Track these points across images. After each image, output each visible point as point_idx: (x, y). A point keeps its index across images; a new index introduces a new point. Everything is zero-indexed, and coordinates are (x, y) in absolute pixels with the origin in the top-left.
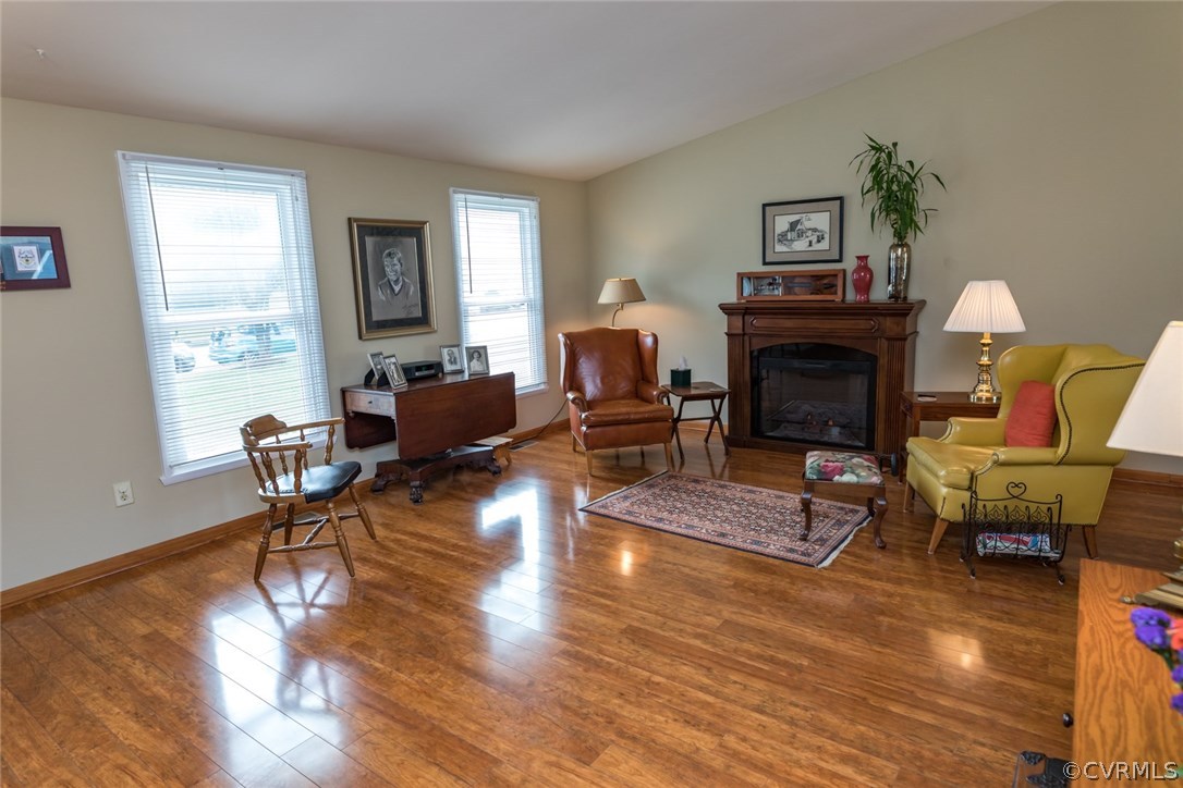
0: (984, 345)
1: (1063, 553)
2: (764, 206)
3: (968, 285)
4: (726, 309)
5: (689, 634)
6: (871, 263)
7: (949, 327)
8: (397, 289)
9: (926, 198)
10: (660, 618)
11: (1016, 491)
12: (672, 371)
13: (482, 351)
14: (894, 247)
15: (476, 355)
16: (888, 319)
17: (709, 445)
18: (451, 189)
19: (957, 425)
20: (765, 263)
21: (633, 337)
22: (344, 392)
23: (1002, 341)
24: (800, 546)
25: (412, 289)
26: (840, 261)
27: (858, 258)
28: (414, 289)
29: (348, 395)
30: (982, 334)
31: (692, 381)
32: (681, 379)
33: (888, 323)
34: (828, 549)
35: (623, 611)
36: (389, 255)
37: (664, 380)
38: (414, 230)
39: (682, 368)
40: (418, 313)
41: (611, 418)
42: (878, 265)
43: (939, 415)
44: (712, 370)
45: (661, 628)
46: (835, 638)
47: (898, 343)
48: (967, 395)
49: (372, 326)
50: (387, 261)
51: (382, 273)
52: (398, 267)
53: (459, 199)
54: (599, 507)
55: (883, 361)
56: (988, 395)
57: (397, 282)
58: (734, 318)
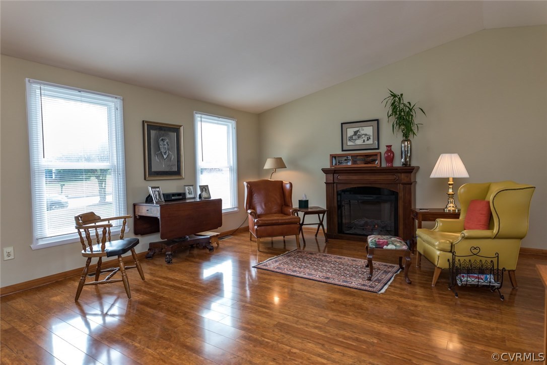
0: (450, 184)
1: (502, 283)
2: (342, 124)
3: (441, 155)
4: (325, 171)
5: (311, 327)
6: (393, 149)
7: (433, 176)
8: (165, 157)
9: (418, 118)
10: (295, 319)
11: (475, 251)
12: (299, 201)
14: (403, 141)
15: (204, 189)
16: (403, 174)
17: (317, 238)
18: (195, 112)
19: (440, 223)
20: (343, 150)
21: (280, 184)
22: (134, 205)
23: (458, 182)
24: (367, 282)
25: (173, 157)
26: (378, 149)
27: (387, 146)
28: (174, 157)
29: (136, 207)
30: (449, 178)
31: (309, 206)
32: (304, 204)
33: (403, 176)
34: (382, 285)
35: (275, 315)
36: (162, 140)
37: (296, 205)
38: (176, 129)
39: (304, 199)
40: (175, 169)
41: (269, 222)
42: (396, 149)
43: (430, 218)
44: (318, 201)
45: (296, 323)
46: (390, 328)
47: (408, 186)
48: (444, 210)
49: (151, 174)
50: (161, 143)
52: (166, 146)
53: (198, 117)
54: (263, 266)
55: (401, 195)
56: (453, 209)
57: (165, 153)
58: (329, 175)
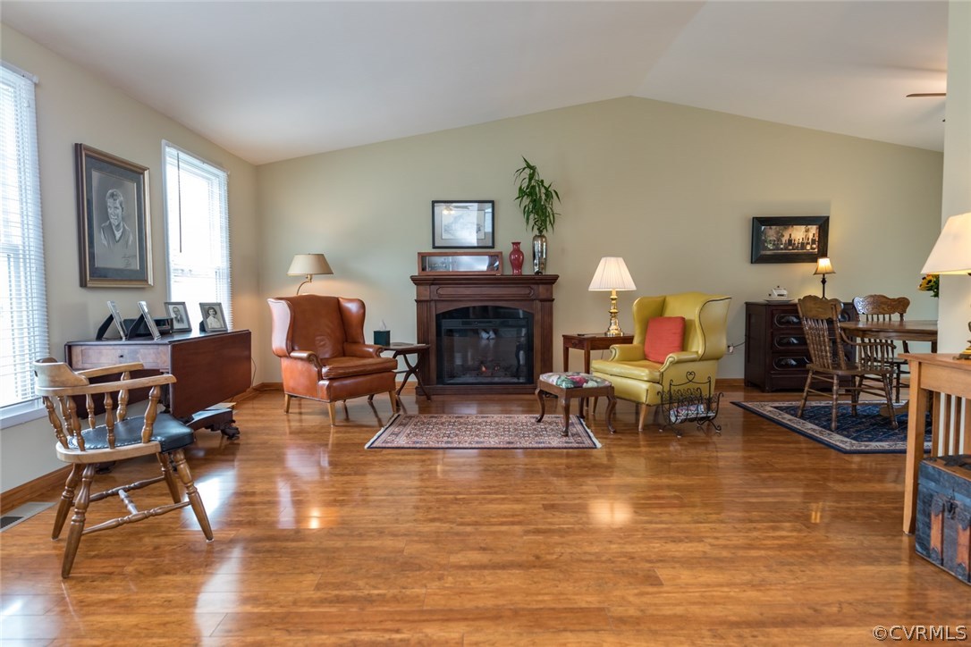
0: (612, 299)
1: (717, 412)
2: (434, 202)
3: (603, 261)
4: (414, 279)
6: (523, 248)
7: (592, 288)
8: (118, 235)
9: (556, 206)
11: (691, 377)
12: (375, 332)
13: (217, 308)
14: (535, 238)
15: (211, 312)
16: (541, 286)
18: (164, 141)
20: (434, 247)
21: (335, 305)
22: (69, 347)
23: (625, 296)
25: (131, 238)
26: (493, 247)
27: (513, 243)
29: (76, 351)
30: (611, 292)
31: (391, 342)
32: (382, 338)
33: (541, 289)
36: (112, 195)
37: (369, 339)
38: (135, 172)
39: (382, 329)
40: (136, 266)
42: (526, 249)
44: (405, 333)
47: (547, 304)
48: (606, 334)
50: (110, 202)
51: (106, 216)
52: (119, 211)
55: (538, 317)
56: (617, 332)
57: (118, 227)
58: (422, 288)
